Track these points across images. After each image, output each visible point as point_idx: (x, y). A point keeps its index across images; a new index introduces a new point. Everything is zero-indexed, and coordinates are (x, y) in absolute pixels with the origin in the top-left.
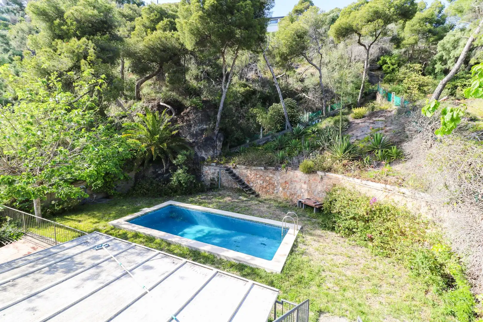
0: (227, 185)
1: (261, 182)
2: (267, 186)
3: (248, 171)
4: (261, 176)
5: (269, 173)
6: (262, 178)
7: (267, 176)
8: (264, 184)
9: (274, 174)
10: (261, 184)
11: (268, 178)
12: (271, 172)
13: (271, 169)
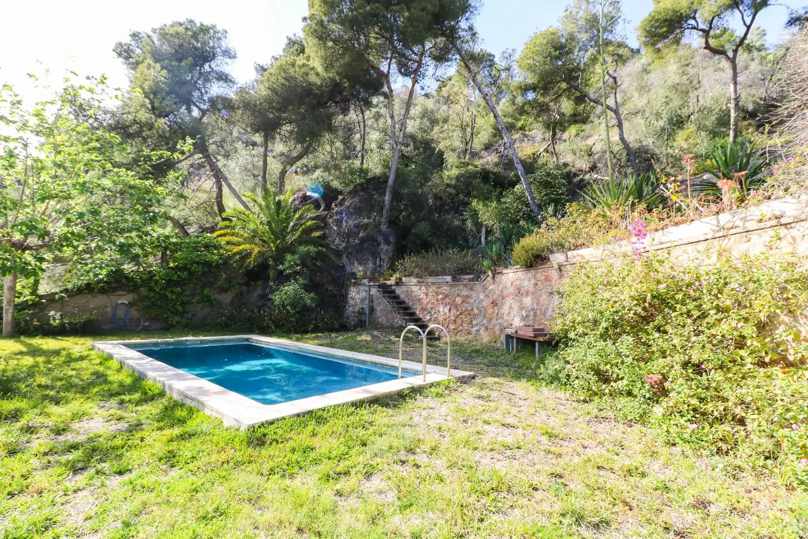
0: (385, 322)
1: (446, 310)
2: (457, 317)
3: (423, 288)
4: (446, 296)
5: (461, 287)
6: (447, 300)
7: (458, 295)
8: (452, 314)
9: (472, 289)
10: (445, 314)
11: (459, 300)
12: (465, 285)
13: (466, 279)
